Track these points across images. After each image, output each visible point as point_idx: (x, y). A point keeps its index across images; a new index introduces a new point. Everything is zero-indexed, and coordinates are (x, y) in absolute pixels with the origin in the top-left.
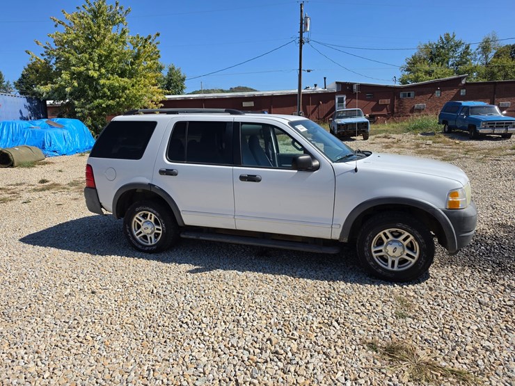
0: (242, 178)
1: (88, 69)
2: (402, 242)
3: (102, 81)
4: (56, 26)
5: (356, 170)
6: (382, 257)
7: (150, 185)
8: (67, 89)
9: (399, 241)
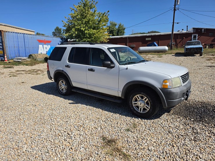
0: (89, 70)
1: (81, 27)
2: (144, 101)
3: (86, 32)
5: (127, 69)
6: (137, 106)
7: (63, 71)
8: (73, 35)
9: (143, 100)
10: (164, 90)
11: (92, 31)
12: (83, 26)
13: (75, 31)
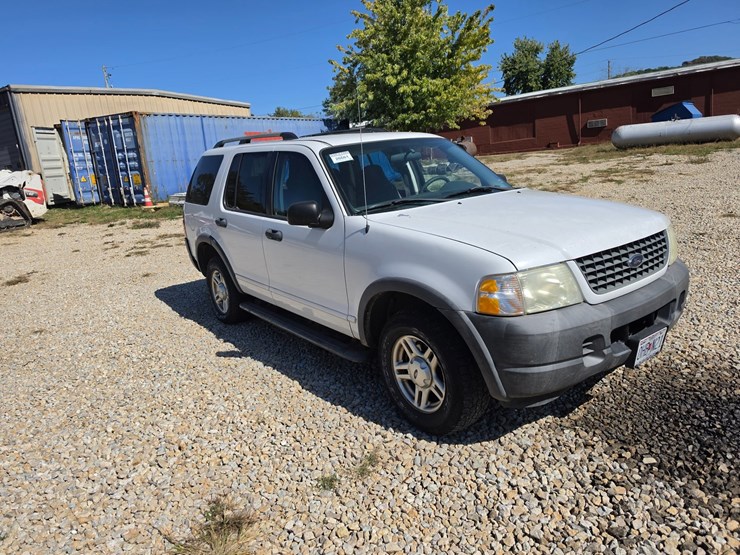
0: (268, 234)
1: (386, 75)
2: (428, 361)
3: (401, 90)
4: (357, 22)
5: (367, 229)
6: (408, 382)
7: (211, 237)
8: (362, 105)
9: (424, 359)
10: (488, 320)
11: (429, 84)
12: (393, 69)
13: (368, 90)
